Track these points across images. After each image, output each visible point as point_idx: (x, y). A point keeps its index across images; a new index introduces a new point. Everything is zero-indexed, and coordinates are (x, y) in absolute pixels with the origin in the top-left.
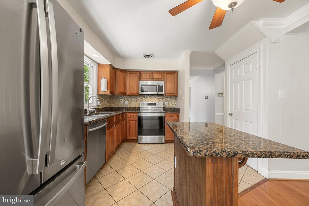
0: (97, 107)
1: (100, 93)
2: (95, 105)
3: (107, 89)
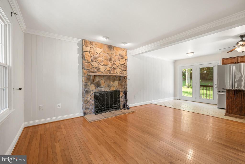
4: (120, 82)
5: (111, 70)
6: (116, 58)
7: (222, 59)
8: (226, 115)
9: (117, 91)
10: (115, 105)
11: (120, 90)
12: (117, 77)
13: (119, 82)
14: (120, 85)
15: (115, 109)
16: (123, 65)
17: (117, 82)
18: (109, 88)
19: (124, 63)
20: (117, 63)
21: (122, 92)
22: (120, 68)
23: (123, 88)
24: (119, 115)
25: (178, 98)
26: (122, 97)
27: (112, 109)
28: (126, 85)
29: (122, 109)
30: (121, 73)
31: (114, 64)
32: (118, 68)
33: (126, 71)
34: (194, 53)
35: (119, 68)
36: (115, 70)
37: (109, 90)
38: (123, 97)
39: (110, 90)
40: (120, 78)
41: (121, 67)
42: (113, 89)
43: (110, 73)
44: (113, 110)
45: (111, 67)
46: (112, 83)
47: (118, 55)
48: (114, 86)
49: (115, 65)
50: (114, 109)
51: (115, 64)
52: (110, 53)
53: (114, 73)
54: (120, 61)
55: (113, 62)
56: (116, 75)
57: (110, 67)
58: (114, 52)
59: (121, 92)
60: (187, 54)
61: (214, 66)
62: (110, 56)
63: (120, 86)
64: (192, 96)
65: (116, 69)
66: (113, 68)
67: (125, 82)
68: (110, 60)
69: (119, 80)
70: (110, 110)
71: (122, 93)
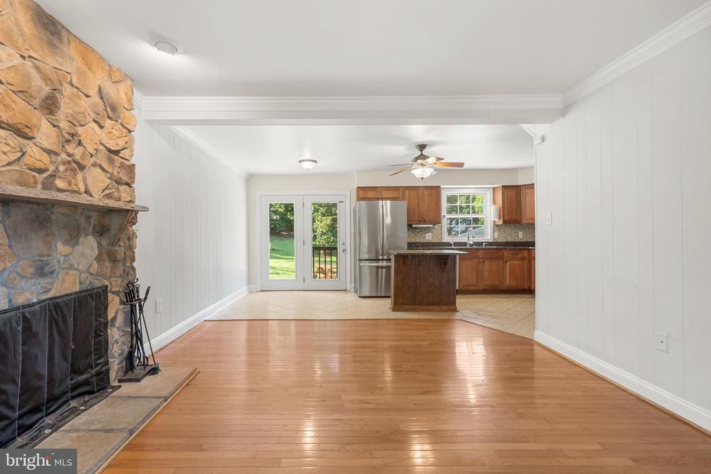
0: (492, 241)
1: (496, 224)
2: (489, 238)
3: (500, 219)
4: (104, 243)
5: (52, 168)
6: (84, 103)
7: (358, 188)
8: (394, 310)
9: (91, 296)
10: (82, 374)
11: (106, 283)
12: (90, 217)
13: (99, 244)
14: (106, 258)
15: (81, 400)
16: (116, 153)
17: (89, 246)
18: (45, 281)
19: (121, 143)
20: (92, 135)
21: (113, 293)
22: (105, 166)
23: (120, 271)
24: (143, 422)
25: (258, 286)
26: (115, 318)
27: (64, 408)
28: (133, 260)
29: (120, 381)
30: (109, 196)
31: (73, 135)
32: (94, 165)
33: (129, 185)
34: (315, 162)
35: (101, 167)
36: (80, 176)
37: (44, 297)
38: (120, 320)
39: (50, 295)
40: (106, 221)
41: (111, 161)
42: (66, 284)
43: (48, 185)
44: (75, 412)
45: (56, 154)
46: (62, 248)
47: (93, 92)
48: (72, 267)
49: (80, 143)
50: (73, 404)
51: (76, 138)
52: (51, 62)
53: (74, 192)
54: (102, 127)
55: (64, 125)
56: (84, 199)
57: (49, 152)
58: (69, 63)
59: (110, 296)
60: (300, 161)
61: (340, 202)
62: (46, 79)
63: (108, 264)
64: (294, 278)
65: (82, 167)
66: (69, 162)
67: (127, 243)
68: (50, 105)
69: (101, 231)
70: (48, 420)
71: (117, 299)
